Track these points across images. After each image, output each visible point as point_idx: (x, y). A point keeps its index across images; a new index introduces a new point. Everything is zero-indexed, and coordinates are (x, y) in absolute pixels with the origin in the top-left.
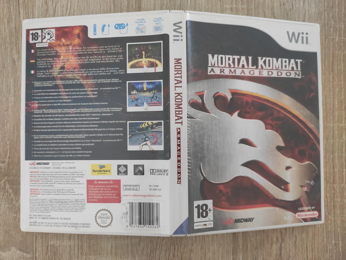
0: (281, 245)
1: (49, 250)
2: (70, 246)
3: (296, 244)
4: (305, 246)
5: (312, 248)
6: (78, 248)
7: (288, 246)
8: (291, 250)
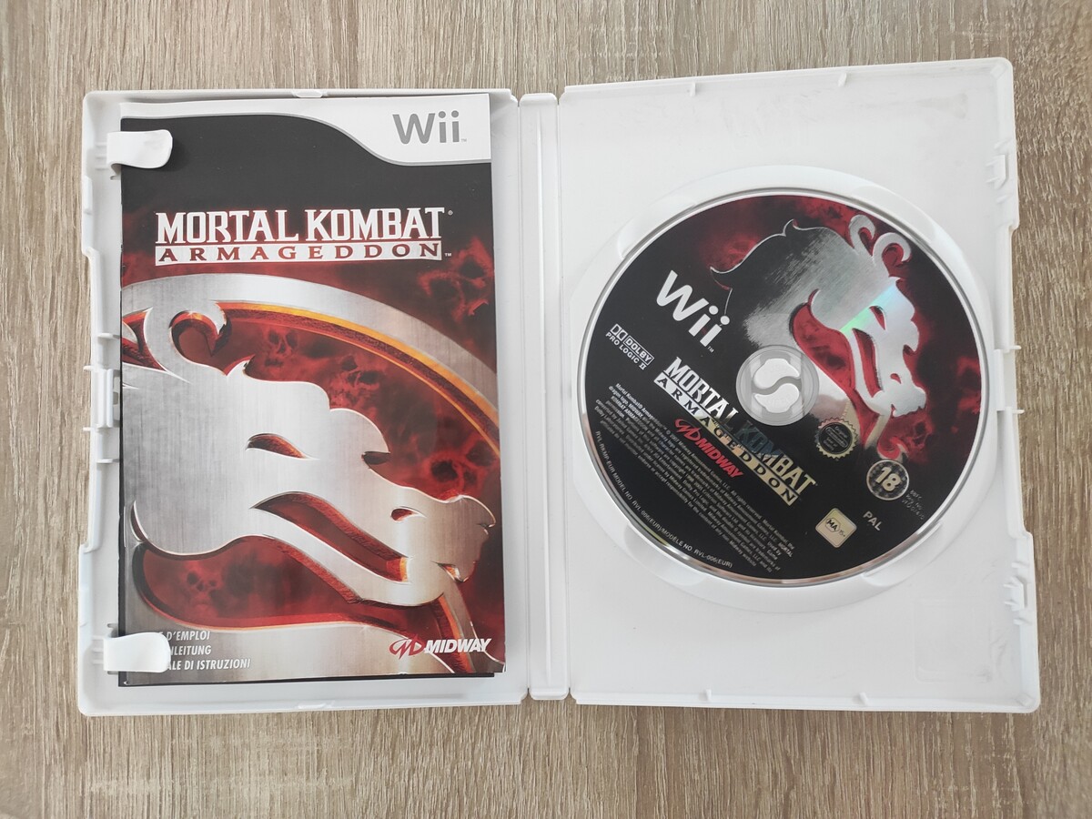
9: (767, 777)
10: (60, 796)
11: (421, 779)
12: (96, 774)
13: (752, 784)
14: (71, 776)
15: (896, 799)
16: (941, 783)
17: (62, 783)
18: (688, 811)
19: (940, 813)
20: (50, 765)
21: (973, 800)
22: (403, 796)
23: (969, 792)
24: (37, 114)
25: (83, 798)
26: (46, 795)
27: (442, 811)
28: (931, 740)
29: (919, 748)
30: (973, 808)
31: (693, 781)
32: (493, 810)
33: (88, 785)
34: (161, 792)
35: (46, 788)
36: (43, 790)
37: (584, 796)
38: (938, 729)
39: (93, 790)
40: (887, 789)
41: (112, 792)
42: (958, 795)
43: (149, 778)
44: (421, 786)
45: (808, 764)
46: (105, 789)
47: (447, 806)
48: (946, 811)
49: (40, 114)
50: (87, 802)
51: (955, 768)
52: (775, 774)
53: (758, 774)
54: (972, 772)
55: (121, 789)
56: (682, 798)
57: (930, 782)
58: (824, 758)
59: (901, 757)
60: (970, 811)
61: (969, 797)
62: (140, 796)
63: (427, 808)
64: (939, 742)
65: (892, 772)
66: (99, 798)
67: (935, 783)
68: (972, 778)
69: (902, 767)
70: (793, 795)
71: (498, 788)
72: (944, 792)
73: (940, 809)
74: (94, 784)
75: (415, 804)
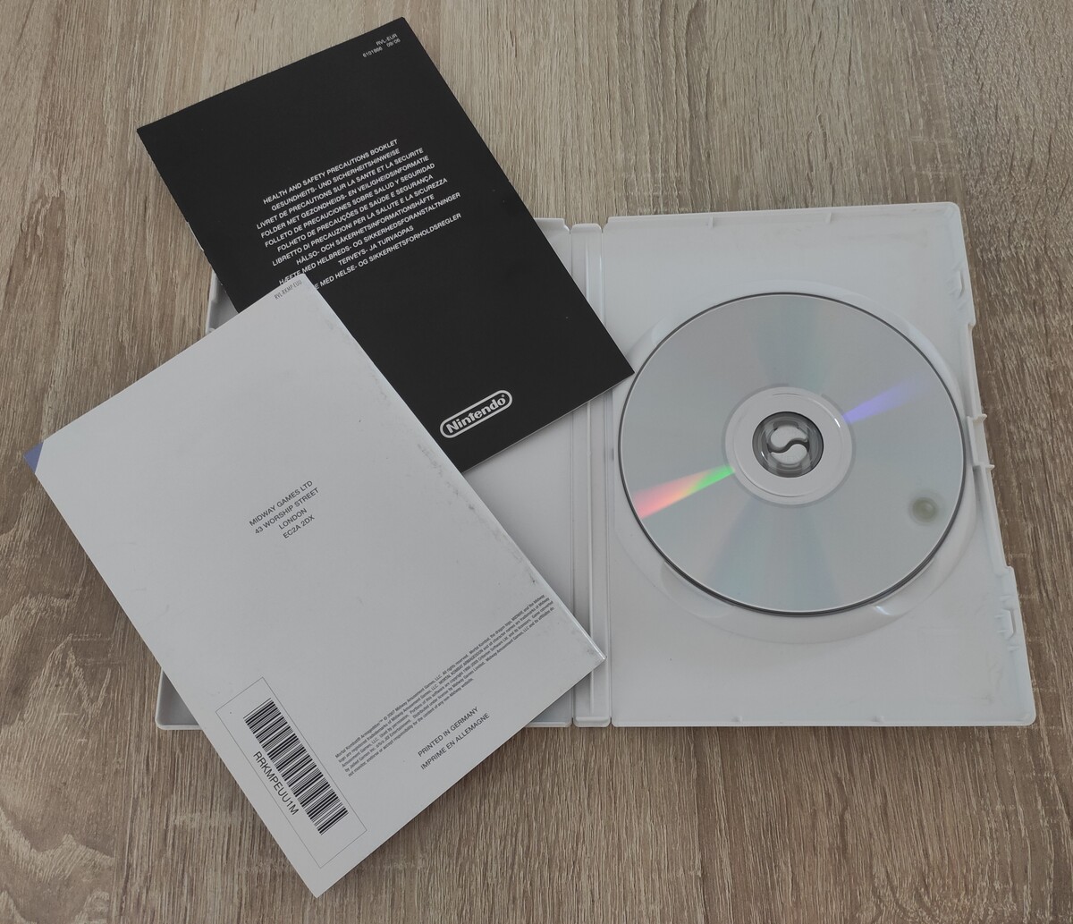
0: (842, 818)
1: (170, 841)
2: (230, 829)
3: (886, 814)
4: (916, 823)
5: (938, 828)
6: (253, 836)
7: (864, 821)
8: (875, 834)
9: (821, 799)
10: (144, 829)
11: (492, 805)
12: (181, 806)
13: (808, 805)
14: (157, 809)
15: (947, 819)
16: (988, 802)
17: (148, 816)
18: (748, 834)
19: (991, 833)
20: (138, 797)
21: (1021, 818)
22: (475, 822)
23: (1016, 811)
24: (173, 242)
25: (166, 832)
26: (131, 829)
27: (512, 836)
28: (973, 760)
29: (962, 768)
30: (1023, 827)
31: (750, 803)
32: (561, 834)
33: (172, 819)
34: (242, 823)
35: (132, 822)
36: (129, 822)
37: (648, 819)
38: (979, 750)
39: (177, 823)
40: (937, 808)
41: (195, 825)
42: (1006, 814)
43: (231, 810)
44: (492, 811)
45: (858, 785)
46: (188, 822)
47: (517, 831)
48: (996, 830)
49: (176, 242)
50: (170, 835)
51: (999, 788)
52: (828, 795)
53: (811, 795)
54: (1016, 791)
55: (204, 822)
56: (741, 819)
57: (978, 802)
58: (873, 778)
59: (947, 778)
60: (1020, 830)
61: (1017, 816)
62: (222, 828)
63: (498, 834)
64: (981, 762)
65: (941, 791)
66: (181, 831)
67: (982, 802)
68: (1017, 798)
69: (950, 787)
70: (848, 816)
71: (565, 812)
72: (992, 811)
73: (991, 829)
74: (178, 817)
75: (486, 830)
